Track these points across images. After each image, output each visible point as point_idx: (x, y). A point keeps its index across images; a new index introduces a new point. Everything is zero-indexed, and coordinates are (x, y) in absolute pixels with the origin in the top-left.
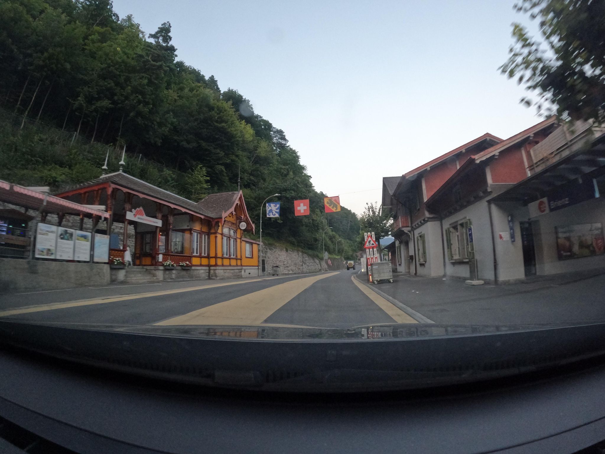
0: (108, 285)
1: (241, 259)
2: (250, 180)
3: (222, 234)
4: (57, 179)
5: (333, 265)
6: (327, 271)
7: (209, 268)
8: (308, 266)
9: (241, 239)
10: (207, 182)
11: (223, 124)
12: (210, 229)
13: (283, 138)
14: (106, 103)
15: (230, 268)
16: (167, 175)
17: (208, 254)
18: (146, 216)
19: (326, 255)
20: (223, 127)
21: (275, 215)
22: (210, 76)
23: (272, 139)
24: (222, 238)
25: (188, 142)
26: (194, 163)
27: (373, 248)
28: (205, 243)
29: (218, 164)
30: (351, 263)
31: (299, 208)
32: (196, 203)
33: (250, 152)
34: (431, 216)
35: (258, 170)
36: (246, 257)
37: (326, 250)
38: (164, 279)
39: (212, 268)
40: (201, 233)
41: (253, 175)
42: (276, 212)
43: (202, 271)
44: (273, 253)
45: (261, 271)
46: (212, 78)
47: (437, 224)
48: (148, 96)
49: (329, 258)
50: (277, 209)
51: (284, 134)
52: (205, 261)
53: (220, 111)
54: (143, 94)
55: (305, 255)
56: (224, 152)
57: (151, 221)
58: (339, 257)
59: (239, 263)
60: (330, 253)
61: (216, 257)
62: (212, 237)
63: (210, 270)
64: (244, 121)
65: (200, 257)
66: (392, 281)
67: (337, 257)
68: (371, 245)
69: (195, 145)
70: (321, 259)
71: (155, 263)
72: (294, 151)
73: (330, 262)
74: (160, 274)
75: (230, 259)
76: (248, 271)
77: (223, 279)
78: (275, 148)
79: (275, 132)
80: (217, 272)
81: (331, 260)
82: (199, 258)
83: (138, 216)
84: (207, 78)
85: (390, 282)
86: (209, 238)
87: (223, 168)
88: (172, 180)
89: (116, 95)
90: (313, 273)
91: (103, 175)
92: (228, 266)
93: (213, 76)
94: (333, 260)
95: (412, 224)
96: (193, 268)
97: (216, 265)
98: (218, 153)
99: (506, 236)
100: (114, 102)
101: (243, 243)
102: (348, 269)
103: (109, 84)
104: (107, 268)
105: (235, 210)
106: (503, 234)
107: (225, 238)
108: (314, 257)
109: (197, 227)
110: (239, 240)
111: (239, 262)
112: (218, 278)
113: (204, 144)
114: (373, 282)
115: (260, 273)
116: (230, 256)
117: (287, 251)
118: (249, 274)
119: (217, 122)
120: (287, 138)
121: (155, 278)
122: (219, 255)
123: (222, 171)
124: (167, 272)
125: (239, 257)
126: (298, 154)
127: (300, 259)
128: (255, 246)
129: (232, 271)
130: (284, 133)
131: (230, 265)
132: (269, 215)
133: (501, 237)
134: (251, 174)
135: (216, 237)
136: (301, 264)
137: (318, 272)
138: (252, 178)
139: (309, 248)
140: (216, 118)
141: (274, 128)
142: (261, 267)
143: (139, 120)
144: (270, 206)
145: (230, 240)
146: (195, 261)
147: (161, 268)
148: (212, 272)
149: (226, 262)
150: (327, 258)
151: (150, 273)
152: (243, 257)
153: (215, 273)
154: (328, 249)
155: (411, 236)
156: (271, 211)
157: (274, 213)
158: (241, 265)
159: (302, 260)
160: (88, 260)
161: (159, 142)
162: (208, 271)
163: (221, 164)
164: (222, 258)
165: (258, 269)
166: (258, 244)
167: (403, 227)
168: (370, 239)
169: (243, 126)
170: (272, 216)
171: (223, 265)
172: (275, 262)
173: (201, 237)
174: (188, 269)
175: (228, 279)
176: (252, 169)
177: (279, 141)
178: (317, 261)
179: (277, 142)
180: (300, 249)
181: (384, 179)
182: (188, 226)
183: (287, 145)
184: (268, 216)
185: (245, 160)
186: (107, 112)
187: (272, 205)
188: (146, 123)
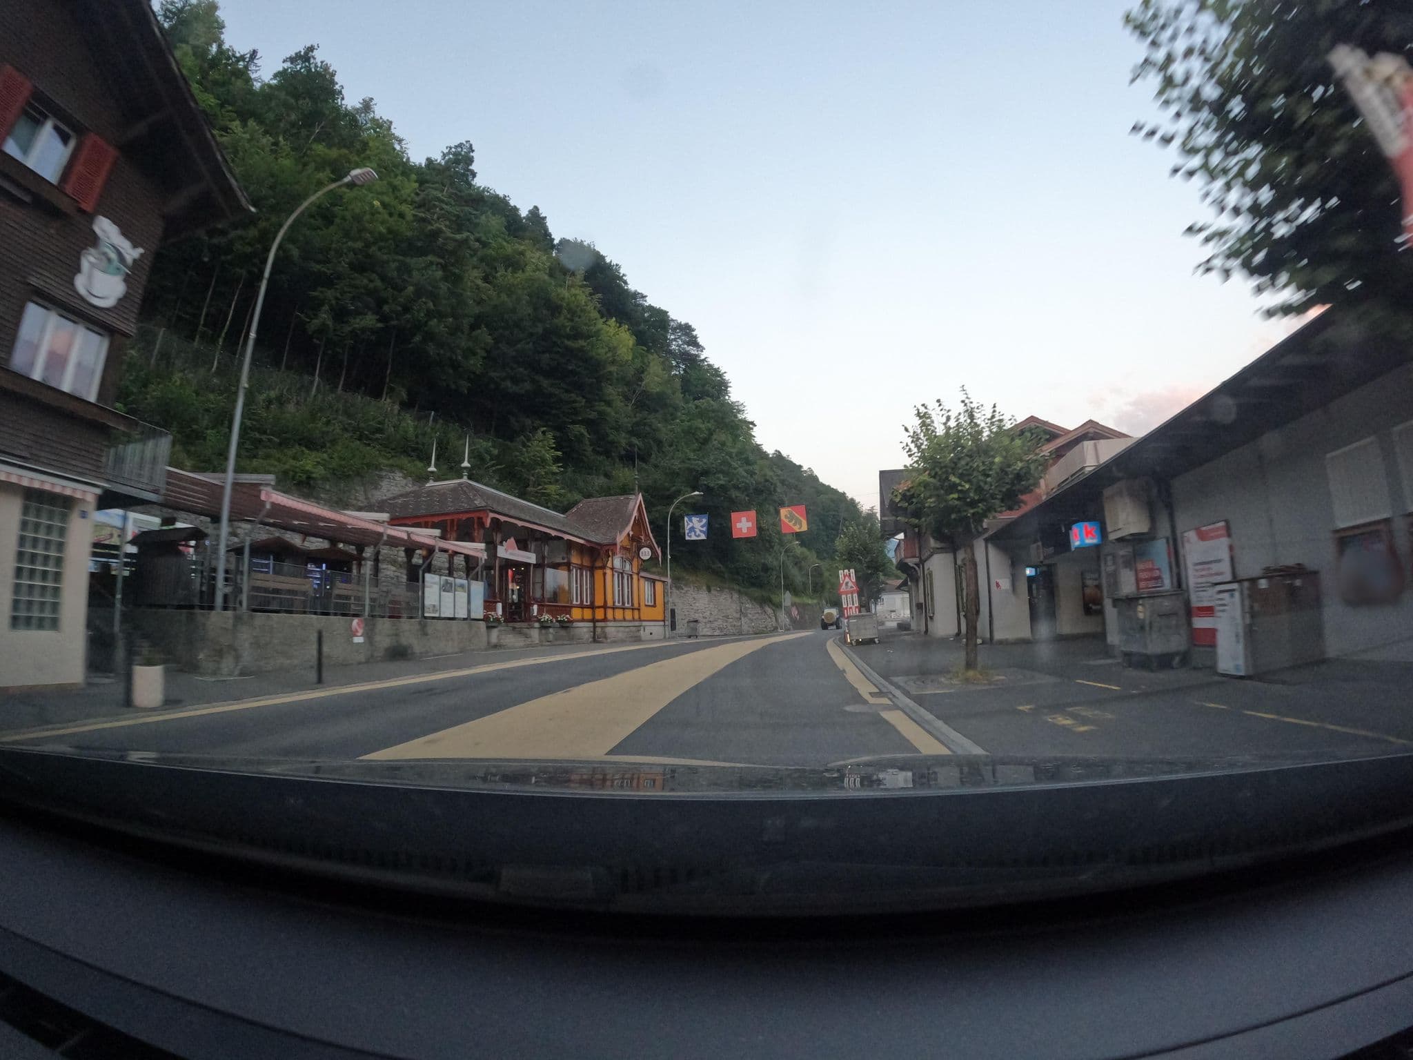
0: (486, 650)
1: (639, 610)
2: (631, 445)
3: (612, 569)
4: (314, 475)
5: (801, 618)
6: (789, 630)
7: (594, 625)
8: (750, 619)
9: (638, 574)
10: (556, 460)
11: (581, 343)
12: (593, 561)
13: (694, 342)
14: (369, 320)
15: (624, 624)
16: (482, 450)
17: (592, 602)
18: (519, 549)
19: (787, 598)
20: (581, 350)
21: (699, 536)
22: (531, 208)
23: (669, 345)
24: (613, 575)
25: (515, 380)
26: (528, 422)
27: (852, 593)
28: (586, 585)
29: (574, 423)
30: (830, 614)
31: (739, 525)
32: (562, 515)
33: (628, 384)
34: (938, 545)
35: (645, 424)
36: (646, 606)
37: (787, 587)
38: (541, 641)
39: (598, 624)
40: (581, 567)
41: (638, 436)
42: (701, 531)
43: (585, 630)
44: (682, 595)
45: (668, 629)
46: (535, 212)
47: (949, 557)
48: (444, 302)
49: (793, 604)
50: (702, 527)
51: (694, 333)
52: (588, 614)
53: (573, 313)
54: (434, 297)
55: (744, 599)
56: (583, 397)
57: (522, 556)
58: (815, 601)
59: (636, 617)
60: (795, 592)
61: (605, 607)
62: (598, 574)
63: (595, 627)
64: (614, 319)
65: (582, 607)
66: (877, 642)
67: (810, 601)
68: (849, 589)
69: (527, 386)
70: (778, 606)
71: (528, 619)
72: (717, 370)
73: (795, 612)
74: (535, 634)
75: (624, 609)
76: (648, 630)
77: (615, 643)
78: (674, 363)
79: (674, 329)
80: (608, 630)
81: (797, 609)
82: (580, 609)
83: (510, 551)
84: (524, 213)
85: (875, 642)
86: (592, 576)
87: (583, 430)
88: (491, 459)
89: (386, 301)
90: (758, 633)
91: (431, 481)
92: (620, 621)
93: (536, 208)
94: (802, 607)
95: (920, 553)
96: (575, 624)
97: (605, 620)
98: (574, 402)
99: (1005, 584)
100: (384, 318)
101: (642, 581)
102: (825, 626)
103: (371, 281)
104: (483, 625)
105: (632, 530)
106: (1000, 582)
107: (616, 575)
108: (764, 601)
109: (575, 559)
110: (635, 577)
111: (636, 612)
112: (609, 640)
113: (545, 383)
114: (851, 643)
115: (667, 633)
116: (623, 604)
117: (709, 590)
118: (651, 634)
119: (569, 337)
120: (701, 341)
121: (530, 640)
122: (610, 603)
123: (582, 434)
124: (543, 631)
125: (636, 605)
126: (727, 377)
127: (735, 606)
128: (659, 586)
129: (627, 630)
130: (694, 330)
131: (624, 620)
132: (690, 536)
133: (998, 585)
134: (632, 433)
135: (605, 574)
136: (738, 616)
137: (771, 631)
138: (635, 440)
139: (753, 585)
140: (568, 329)
141: (673, 320)
142: (668, 623)
143: (431, 349)
144: (691, 521)
145: (623, 578)
146: (576, 614)
147: (537, 625)
148: (599, 630)
149: (619, 614)
150: (789, 604)
151: (520, 633)
152: (642, 604)
153: (604, 633)
154: (791, 587)
155: (920, 573)
156: (692, 529)
157: (698, 532)
158: (640, 620)
159: (738, 608)
160: (466, 617)
161: (464, 386)
162: (592, 630)
163: (581, 422)
164: (614, 608)
165: (664, 625)
166: (664, 582)
167: (906, 558)
168: (847, 579)
169: (612, 331)
170: (694, 538)
171: (615, 620)
172: (687, 613)
173: (582, 575)
174: (568, 627)
175: (622, 642)
176: (634, 420)
177: (684, 349)
178: (769, 611)
179: (679, 350)
180: (737, 587)
181: (882, 473)
182: (563, 559)
183: (702, 357)
184: (687, 538)
185: (618, 403)
186: (373, 338)
187: (695, 519)
188: (442, 352)
